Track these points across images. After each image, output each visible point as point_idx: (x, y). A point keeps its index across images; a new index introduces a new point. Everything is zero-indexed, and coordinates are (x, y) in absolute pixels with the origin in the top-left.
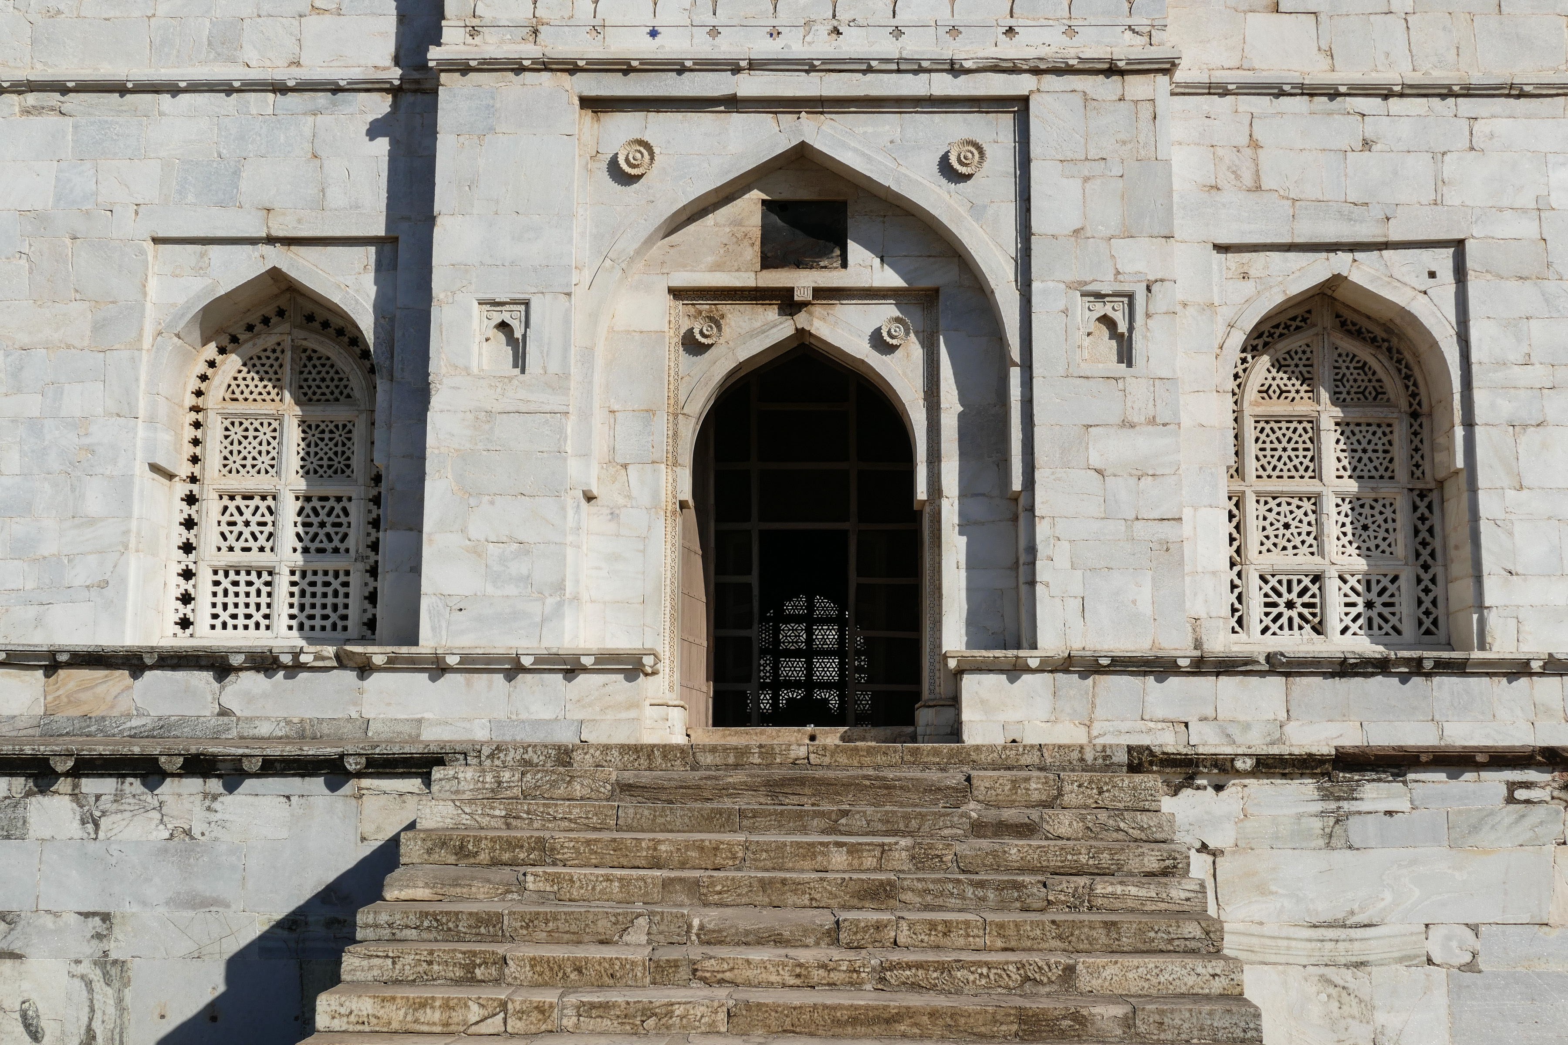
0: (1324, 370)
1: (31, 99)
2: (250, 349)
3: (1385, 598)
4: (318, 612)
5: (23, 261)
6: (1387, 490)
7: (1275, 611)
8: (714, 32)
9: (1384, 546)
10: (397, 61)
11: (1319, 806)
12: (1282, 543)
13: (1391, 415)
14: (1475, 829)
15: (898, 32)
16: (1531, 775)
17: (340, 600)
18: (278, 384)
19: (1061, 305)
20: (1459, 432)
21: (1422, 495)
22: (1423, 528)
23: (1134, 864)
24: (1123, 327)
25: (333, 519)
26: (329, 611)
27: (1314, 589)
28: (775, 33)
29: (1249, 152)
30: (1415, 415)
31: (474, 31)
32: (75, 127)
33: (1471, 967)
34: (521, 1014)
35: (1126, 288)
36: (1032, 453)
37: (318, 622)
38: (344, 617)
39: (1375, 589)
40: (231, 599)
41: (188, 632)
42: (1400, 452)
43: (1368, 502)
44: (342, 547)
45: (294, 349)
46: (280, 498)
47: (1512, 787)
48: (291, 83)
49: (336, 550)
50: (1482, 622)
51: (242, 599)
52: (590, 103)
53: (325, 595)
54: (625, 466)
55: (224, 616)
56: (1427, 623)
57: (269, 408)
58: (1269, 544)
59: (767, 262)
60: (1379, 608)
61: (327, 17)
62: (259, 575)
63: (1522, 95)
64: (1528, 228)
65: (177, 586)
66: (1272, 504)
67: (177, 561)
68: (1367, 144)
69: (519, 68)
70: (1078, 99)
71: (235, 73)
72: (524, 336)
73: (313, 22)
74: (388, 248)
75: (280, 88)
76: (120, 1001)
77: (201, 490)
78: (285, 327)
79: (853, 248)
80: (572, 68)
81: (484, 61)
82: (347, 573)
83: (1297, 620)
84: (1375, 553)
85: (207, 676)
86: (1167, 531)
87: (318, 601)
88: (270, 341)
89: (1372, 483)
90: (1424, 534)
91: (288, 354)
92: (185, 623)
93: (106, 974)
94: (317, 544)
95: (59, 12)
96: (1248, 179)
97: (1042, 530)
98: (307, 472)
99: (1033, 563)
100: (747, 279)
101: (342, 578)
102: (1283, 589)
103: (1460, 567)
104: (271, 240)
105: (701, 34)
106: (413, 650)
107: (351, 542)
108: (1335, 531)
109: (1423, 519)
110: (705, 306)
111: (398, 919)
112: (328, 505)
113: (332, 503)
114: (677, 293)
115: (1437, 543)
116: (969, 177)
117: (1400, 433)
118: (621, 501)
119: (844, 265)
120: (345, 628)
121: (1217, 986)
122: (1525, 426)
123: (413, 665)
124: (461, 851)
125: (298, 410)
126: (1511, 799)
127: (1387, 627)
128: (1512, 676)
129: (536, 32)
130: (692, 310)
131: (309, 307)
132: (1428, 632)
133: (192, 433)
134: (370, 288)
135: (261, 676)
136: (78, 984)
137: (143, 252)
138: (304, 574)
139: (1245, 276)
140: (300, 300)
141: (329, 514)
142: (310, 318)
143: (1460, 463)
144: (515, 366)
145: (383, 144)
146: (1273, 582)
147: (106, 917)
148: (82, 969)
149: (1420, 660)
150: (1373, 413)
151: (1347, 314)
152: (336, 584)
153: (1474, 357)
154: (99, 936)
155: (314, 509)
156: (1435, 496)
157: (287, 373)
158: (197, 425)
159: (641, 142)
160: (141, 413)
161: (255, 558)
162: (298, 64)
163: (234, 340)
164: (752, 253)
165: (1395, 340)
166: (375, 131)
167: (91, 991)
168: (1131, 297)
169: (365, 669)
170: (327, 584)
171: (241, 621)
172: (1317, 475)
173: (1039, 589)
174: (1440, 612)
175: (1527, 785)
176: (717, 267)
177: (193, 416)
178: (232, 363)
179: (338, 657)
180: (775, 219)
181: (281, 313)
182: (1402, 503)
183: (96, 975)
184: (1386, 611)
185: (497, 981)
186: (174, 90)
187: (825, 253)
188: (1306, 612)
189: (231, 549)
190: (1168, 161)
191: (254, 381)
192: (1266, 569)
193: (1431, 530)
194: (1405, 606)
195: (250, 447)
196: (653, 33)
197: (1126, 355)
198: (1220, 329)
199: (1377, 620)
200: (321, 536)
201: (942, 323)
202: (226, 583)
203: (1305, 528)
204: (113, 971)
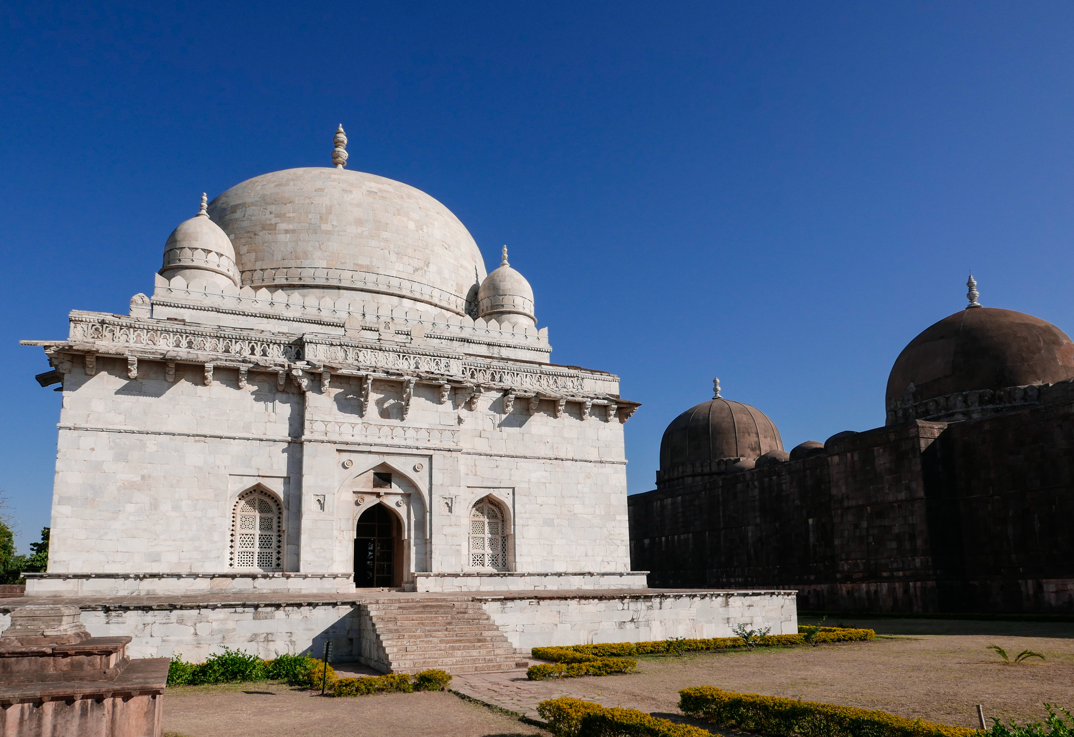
0: (486, 512)
1: (197, 438)
2: (247, 499)
3: (496, 559)
4: (265, 562)
5: (196, 479)
6: (497, 537)
7: (475, 562)
8: (366, 436)
9: (496, 548)
10: (289, 435)
11: (501, 606)
12: (476, 547)
13: (498, 521)
14: (524, 609)
15: (406, 439)
16: (533, 600)
17: (270, 559)
18: (254, 508)
19: (438, 500)
20: (512, 526)
21: (504, 538)
22: (504, 544)
23: (483, 618)
24: (450, 505)
25: (268, 540)
26: (267, 562)
27: (482, 557)
28: (379, 438)
29: (474, 467)
30: (503, 521)
31: (312, 432)
32: (209, 446)
33: (523, 632)
34: (412, 642)
35: (451, 497)
36: (432, 531)
37: (265, 565)
38: (271, 563)
39: (494, 557)
40: (243, 559)
41: (232, 567)
42: (500, 529)
43: (493, 539)
44: (271, 547)
45: (258, 499)
46: (255, 535)
47: (530, 602)
48: (264, 439)
49: (269, 548)
50: (515, 565)
51: (245, 559)
52: (339, 451)
53: (266, 558)
54: (343, 531)
55: (241, 563)
56: (504, 564)
57: (252, 514)
58: (474, 547)
59: (375, 486)
60: (495, 561)
61: (272, 423)
62: (250, 553)
63: (526, 458)
64: (526, 485)
65: (229, 556)
66: (475, 539)
67: (229, 550)
68: (497, 467)
69: (323, 442)
70: (442, 456)
71: (250, 436)
72: (324, 503)
73: (269, 424)
74: (287, 479)
75: (261, 440)
76: (294, 648)
77: (235, 533)
78: (256, 494)
79: (392, 483)
80: (335, 443)
81: (315, 440)
82: (272, 553)
83: (479, 564)
84: (494, 549)
85: (250, 579)
86: (458, 547)
87: (265, 559)
88: (252, 497)
89: (494, 535)
90: (504, 546)
91: (257, 501)
92: (231, 565)
93: (291, 643)
94: (264, 546)
95: (204, 417)
96: (474, 473)
97: (433, 547)
98: (261, 529)
99: (431, 554)
100: (370, 490)
101: (271, 554)
102: (476, 557)
103: (511, 553)
104: (259, 476)
105: (363, 437)
106: (298, 573)
107: (273, 546)
108: (487, 545)
109: (504, 543)
110: (360, 495)
111: (383, 630)
112: (267, 537)
113: (268, 536)
114: (354, 492)
115: (506, 548)
116: (419, 471)
117: (500, 525)
118: (342, 539)
119: (391, 487)
120: (271, 566)
121: (500, 635)
122: (525, 526)
123: (300, 576)
124: (382, 619)
125: (259, 514)
126: (530, 604)
127: (496, 565)
128: (521, 577)
129: (326, 433)
130: (357, 496)
131: (262, 490)
132: (504, 566)
133: (232, 519)
134: (282, 488)
135: (263, 579)
136: (286, 646)
137: (227, 478)
138: (261, 553)
139: (473, 493)
140: (260, 488)
141: (267, 539)
142: (262, 492)
143: (512, 533)
144: (321, 509)
145: (286, 455)
146: (474, 555)
147: (291, 633)
148: (286, 643)
149: (505, 574)
150: (495, 521)
151: (491, 500)
152: (269, 556)
153: (516, 512)
154: (290, 637)
155: (263, 538)
156: (506, 538)
157: (257, 505)
158: (234, 517)
159: (350, 460)
160: (227, 516)
161: (248, 549)
162: (265, 434)
163: (243, 497)
164: (371, 484)
165: (500, 506)
166: (284, 451)
167: (288, 647)
168: (452, 499)
169: (288, 577)
170: (267, 556)
171: (245, 564)
172: (484, 533)
173: (433, 559)
174: (506, 562)
175: (532, 602)
176: (363, 487)
177: (233, 515)
178: (243, 502)
179: (282, 575)
180: (376, 476)
181: (255, 491)
182: (500, 539)
183: (289, 644)
184: (496, 562)
185: (403, 638)
186: (234, 439)
187: (387, 485)
188: (481, 562)
189: (242, 547)
190: (460, 471)
191: (248, 507)
192: (473, 553)
193: (505, 545)
194: (500, 561)
195: (247, 523)
196: (353, 436)
197: (450, 511)
198: (468, 504)
199: (494, 563)
200: (265, 544)
201: (412, 501)
202: (241, 555)
203: (481, 544)
204: (293, 643)
